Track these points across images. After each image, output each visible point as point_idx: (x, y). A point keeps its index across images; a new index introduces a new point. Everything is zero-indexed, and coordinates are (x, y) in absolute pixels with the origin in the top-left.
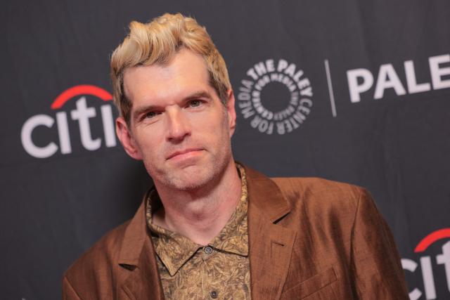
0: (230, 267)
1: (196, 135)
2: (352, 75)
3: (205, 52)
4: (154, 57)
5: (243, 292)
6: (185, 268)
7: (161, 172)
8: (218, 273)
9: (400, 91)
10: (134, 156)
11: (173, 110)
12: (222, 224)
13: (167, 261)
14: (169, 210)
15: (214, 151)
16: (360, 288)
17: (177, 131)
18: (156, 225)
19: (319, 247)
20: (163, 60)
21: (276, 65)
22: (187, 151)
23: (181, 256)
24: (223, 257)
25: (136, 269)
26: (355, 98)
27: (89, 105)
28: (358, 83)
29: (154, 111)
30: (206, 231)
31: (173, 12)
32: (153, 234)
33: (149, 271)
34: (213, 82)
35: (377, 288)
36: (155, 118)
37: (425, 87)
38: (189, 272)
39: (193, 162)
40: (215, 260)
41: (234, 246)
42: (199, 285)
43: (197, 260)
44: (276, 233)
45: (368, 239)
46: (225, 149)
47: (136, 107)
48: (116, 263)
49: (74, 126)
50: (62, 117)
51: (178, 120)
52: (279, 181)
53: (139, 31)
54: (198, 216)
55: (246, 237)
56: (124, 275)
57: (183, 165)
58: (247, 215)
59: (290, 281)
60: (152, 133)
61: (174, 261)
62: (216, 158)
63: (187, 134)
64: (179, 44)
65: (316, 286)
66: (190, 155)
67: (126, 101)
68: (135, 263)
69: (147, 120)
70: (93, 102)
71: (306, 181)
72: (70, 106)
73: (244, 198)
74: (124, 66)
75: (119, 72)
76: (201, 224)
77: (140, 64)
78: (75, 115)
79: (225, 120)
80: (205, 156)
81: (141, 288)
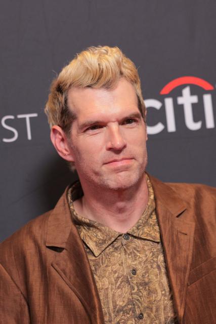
0: (145, 251)
1: (130, 147)
4: (102, 82)
5: (156, 270)
6: (107, 251)
7: (97, 174)
8: (135, 255)
13: (91, 245)
15: (141, 160)
20: (109, 85)
22: (123, 159)
23: (104, 241)
24: (138, 242)
25: (64, 251)
29: (97, 125)
30: (123, 222)
36: (96, 131)
38: (111, 254)
39: (126, 169)
40: (133, 245)
41: (148, 235)
42: (121, 264)
43: (117, 245)
53: (91, 60)
54: (120, 210)
55: (157, 227)
57: (118, 171)
58: (156, 210)
61: (98, 244)
63: (125, 147)
68: (63, 246)
69: (91, 132)
73: (152, 197)
76: (121, 216)
77: (89, 86)
80: (135, 164)
81: (69, 266)
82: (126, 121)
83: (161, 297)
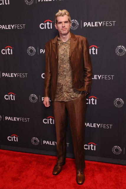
1: (66, 27)
2: (84, 23)
3: (68, 16)
4: (62, 15)
5: (69, 49)
7: (60, 31)
9: (90, 26)
10: (57, 29)
11: (63, 23)
12: (67, 39)
13: (59, 44)
14: (61, 37)
15: (68, 29)
16: (84, 51)
17: (63, 26)
18: (58, 38)
19: (79, 45)
20: (63, 16)
21: (74, 20)
25: (55, 44)
26: (84, 26)
27: (49, 23)
28: (85, 24)
29: (61, 23)
30: (65, 40)
31: (65, 9)
32: (58, 40)
33: (57, 45)
34: (69, 20)
35: (86, 51)
36: (61, 24)
37: (94, 26)
39: (65, 30)
40: (66, 44)
41: (68, 43)
42: (63, 47)
43: (63, 44)
44: (74, 42)
45: (86, 45)
46: (69, 29)
47: (58, 22)
48: (52, 43)
49: (47, 25)
50: (45, 24)
51: (64, 24)
52: (76, 35)
53: (60, 11)
54: (64, 38)
55: (70, 42)
56: (53, 45)
57: (64, 31)
58: (71, 39)
59: (75, 49)
60: (60, 26)
61: (60, 44)
62: (68, 30)
63: (65, 27)
64: (65, 14)
65: (78, 50)
66: (65, 29)
67: (57, 21)
70: (50, 22)
71: (79, 36)
72: (46, 23)
74: (57, 16)
75: (56, 17)
77: (60, 16)
78: (47, 24)
79: (70, 26)
80: (67, 30)
81: (55, 47)
82: (66, 22)
83: (68, 53)
